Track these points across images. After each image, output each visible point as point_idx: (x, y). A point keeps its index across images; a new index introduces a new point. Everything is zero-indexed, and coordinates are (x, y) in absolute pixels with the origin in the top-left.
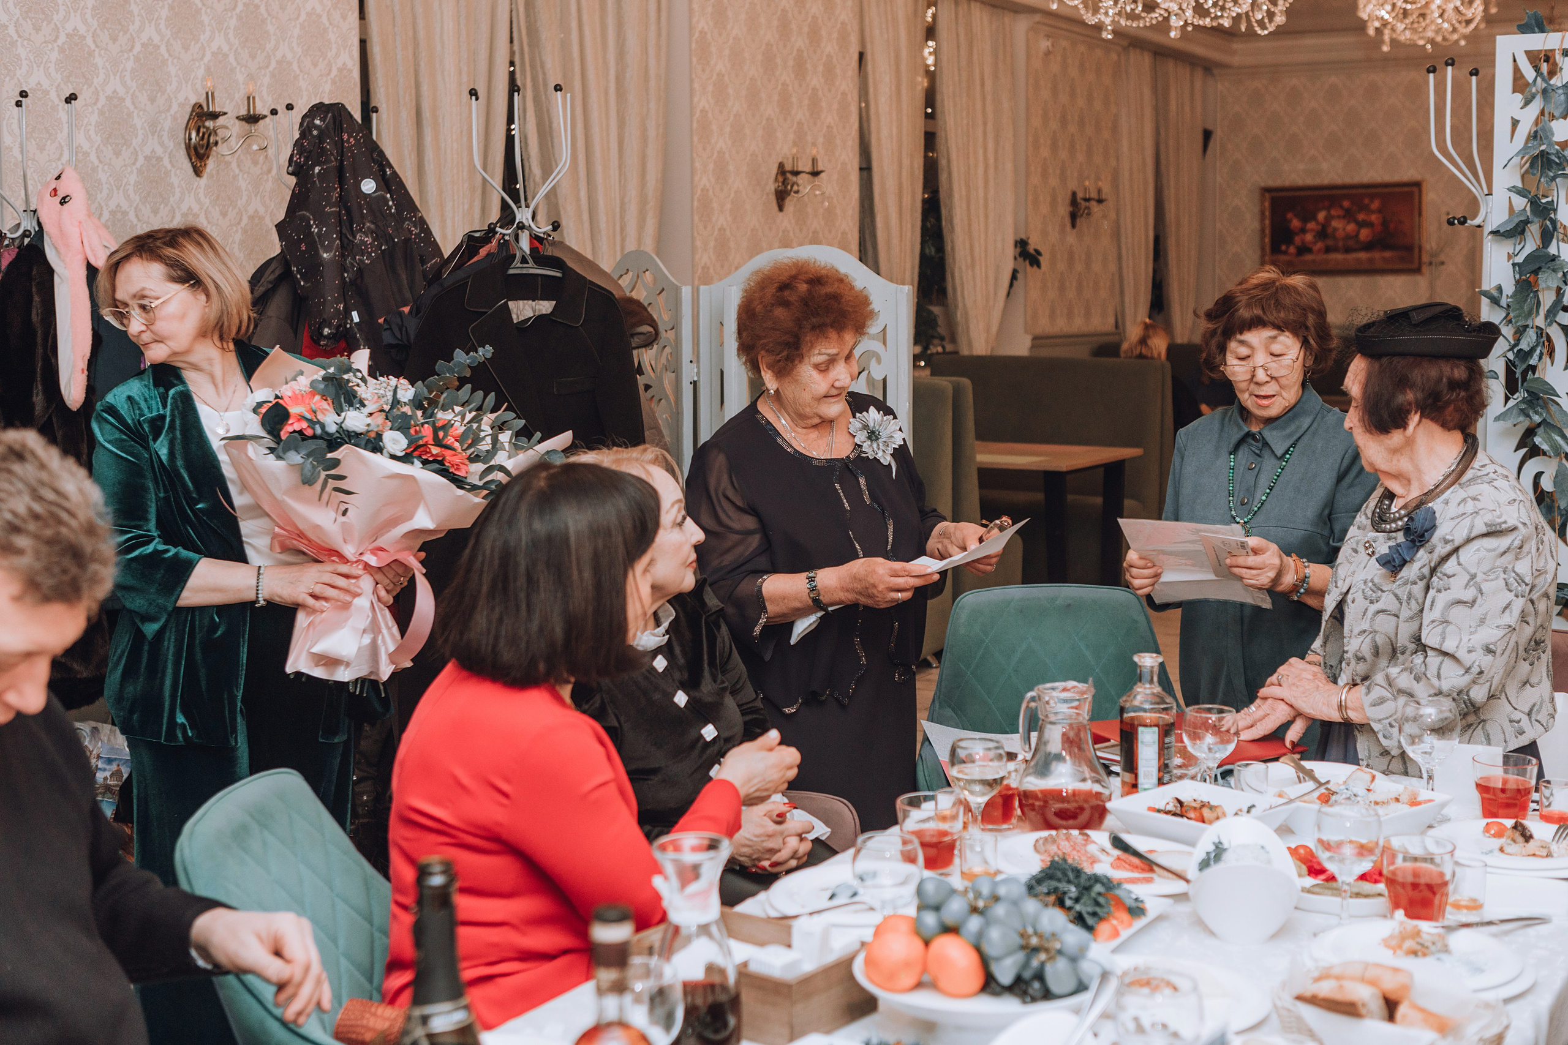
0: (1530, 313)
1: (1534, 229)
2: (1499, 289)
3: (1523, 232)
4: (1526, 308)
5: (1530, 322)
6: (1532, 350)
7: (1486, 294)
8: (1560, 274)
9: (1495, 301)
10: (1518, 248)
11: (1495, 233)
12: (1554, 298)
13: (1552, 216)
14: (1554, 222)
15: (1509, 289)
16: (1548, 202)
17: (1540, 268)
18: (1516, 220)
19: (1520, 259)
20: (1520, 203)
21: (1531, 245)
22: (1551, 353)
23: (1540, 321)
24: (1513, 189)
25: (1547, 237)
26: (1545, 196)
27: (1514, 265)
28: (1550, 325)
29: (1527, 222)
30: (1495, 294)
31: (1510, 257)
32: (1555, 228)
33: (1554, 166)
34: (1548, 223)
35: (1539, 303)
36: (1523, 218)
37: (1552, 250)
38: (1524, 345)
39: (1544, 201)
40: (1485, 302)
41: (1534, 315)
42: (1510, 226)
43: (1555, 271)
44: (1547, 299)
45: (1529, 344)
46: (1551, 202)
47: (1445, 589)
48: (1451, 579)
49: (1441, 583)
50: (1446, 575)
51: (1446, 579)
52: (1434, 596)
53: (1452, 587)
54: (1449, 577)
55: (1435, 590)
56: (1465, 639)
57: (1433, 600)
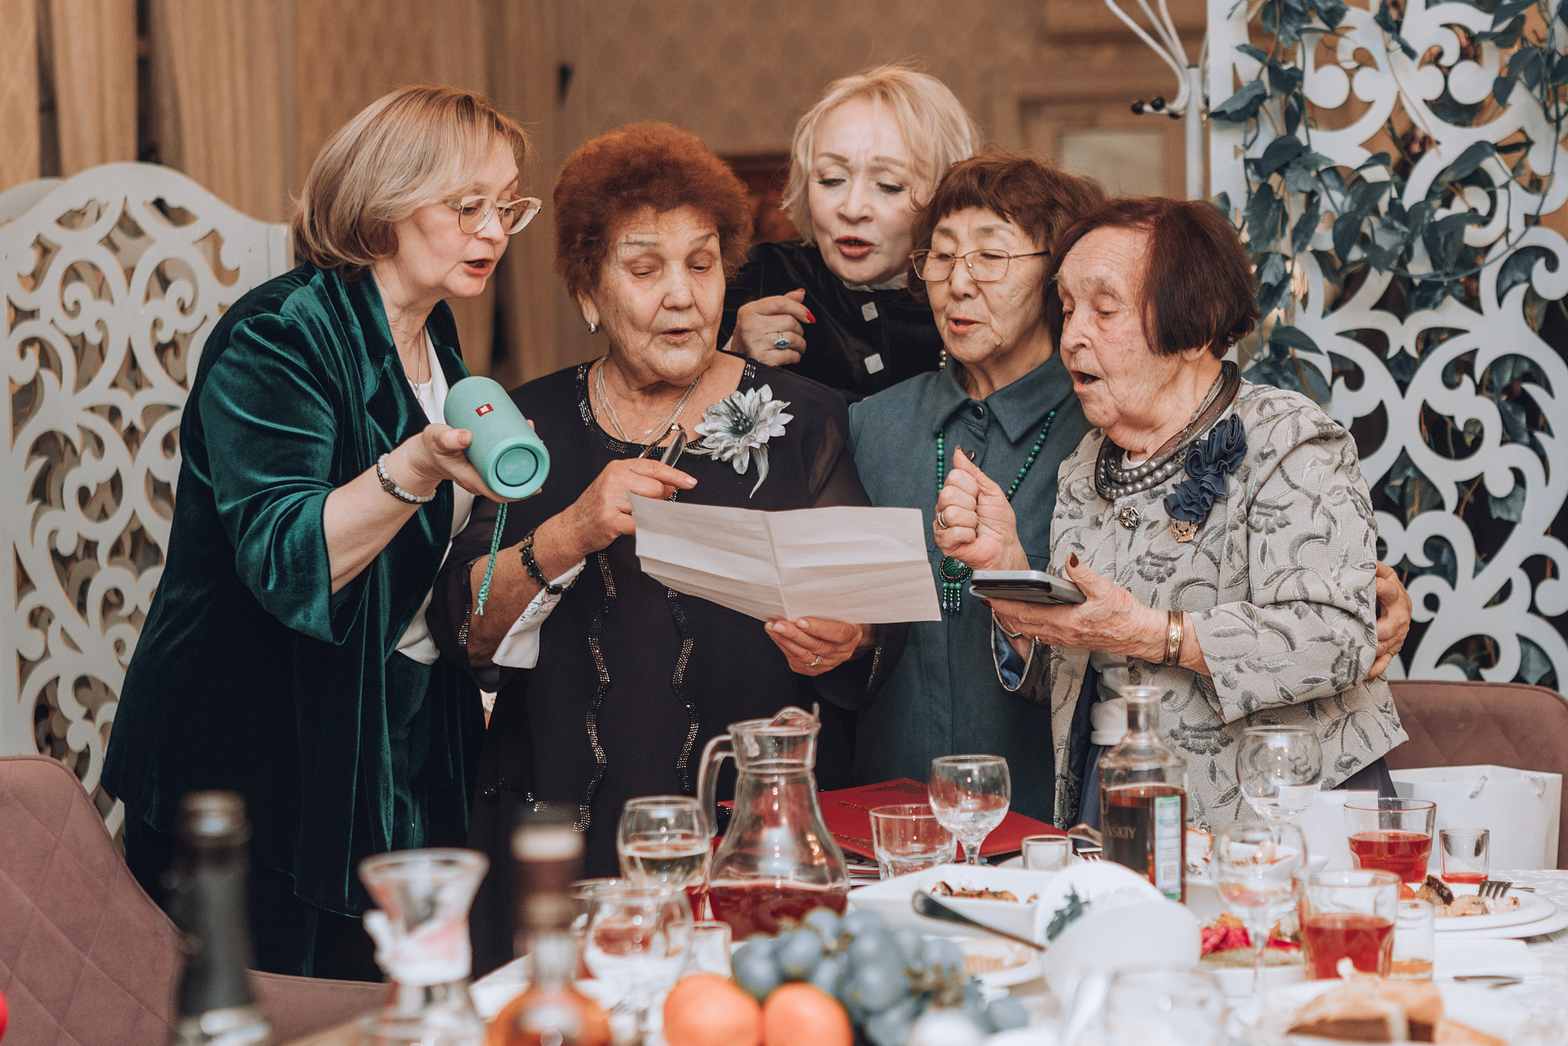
1: (1273, 108)
2: (1225, 198)
3: (1255, 114)
4: (1267, 224)
5: (1272, 246)
6: (1281, 285)
8: (1313, 173)
10: (1250, 137)
11: (1215, 116)
12: (1302, 210)
13: (1297, 90)
14: (1301, 99)
16: (1291, 69)
17: (1286, 165)
18: (1249, 95)
19: (1255, 153)
20: (1251, 69)
21: (1267, 134)
23: (1284, 245)
24: (1242, 48)
25: (1292, 119)
26: (1284, 62)
27: (1247, 162)
29: (1261, 98)
31: (1237, 152)
32: (1301, 107)
33: (1296, 17)
34: (1292, 100)
35: (1285, 218)
36: (1258, 92)
37: (1301, 137)
38: (1270, 276)
39: (1286, 67)
41: (1278, 236)
42: (1240, 105)
43: (1307, 168)
44: (1296, 210)
45: (1276, 278)
46: (1294, 69)
47: (1282, 526)
48: (1286, 511)
49: (1272, 520)
50: (1277, 507)
51: (1278, 513)
52: (1265, 541)
53: (1292, 521)
54: (1282, 508)
55: (1263, 532)
56: (1333, 586)
57: (1264, 546)
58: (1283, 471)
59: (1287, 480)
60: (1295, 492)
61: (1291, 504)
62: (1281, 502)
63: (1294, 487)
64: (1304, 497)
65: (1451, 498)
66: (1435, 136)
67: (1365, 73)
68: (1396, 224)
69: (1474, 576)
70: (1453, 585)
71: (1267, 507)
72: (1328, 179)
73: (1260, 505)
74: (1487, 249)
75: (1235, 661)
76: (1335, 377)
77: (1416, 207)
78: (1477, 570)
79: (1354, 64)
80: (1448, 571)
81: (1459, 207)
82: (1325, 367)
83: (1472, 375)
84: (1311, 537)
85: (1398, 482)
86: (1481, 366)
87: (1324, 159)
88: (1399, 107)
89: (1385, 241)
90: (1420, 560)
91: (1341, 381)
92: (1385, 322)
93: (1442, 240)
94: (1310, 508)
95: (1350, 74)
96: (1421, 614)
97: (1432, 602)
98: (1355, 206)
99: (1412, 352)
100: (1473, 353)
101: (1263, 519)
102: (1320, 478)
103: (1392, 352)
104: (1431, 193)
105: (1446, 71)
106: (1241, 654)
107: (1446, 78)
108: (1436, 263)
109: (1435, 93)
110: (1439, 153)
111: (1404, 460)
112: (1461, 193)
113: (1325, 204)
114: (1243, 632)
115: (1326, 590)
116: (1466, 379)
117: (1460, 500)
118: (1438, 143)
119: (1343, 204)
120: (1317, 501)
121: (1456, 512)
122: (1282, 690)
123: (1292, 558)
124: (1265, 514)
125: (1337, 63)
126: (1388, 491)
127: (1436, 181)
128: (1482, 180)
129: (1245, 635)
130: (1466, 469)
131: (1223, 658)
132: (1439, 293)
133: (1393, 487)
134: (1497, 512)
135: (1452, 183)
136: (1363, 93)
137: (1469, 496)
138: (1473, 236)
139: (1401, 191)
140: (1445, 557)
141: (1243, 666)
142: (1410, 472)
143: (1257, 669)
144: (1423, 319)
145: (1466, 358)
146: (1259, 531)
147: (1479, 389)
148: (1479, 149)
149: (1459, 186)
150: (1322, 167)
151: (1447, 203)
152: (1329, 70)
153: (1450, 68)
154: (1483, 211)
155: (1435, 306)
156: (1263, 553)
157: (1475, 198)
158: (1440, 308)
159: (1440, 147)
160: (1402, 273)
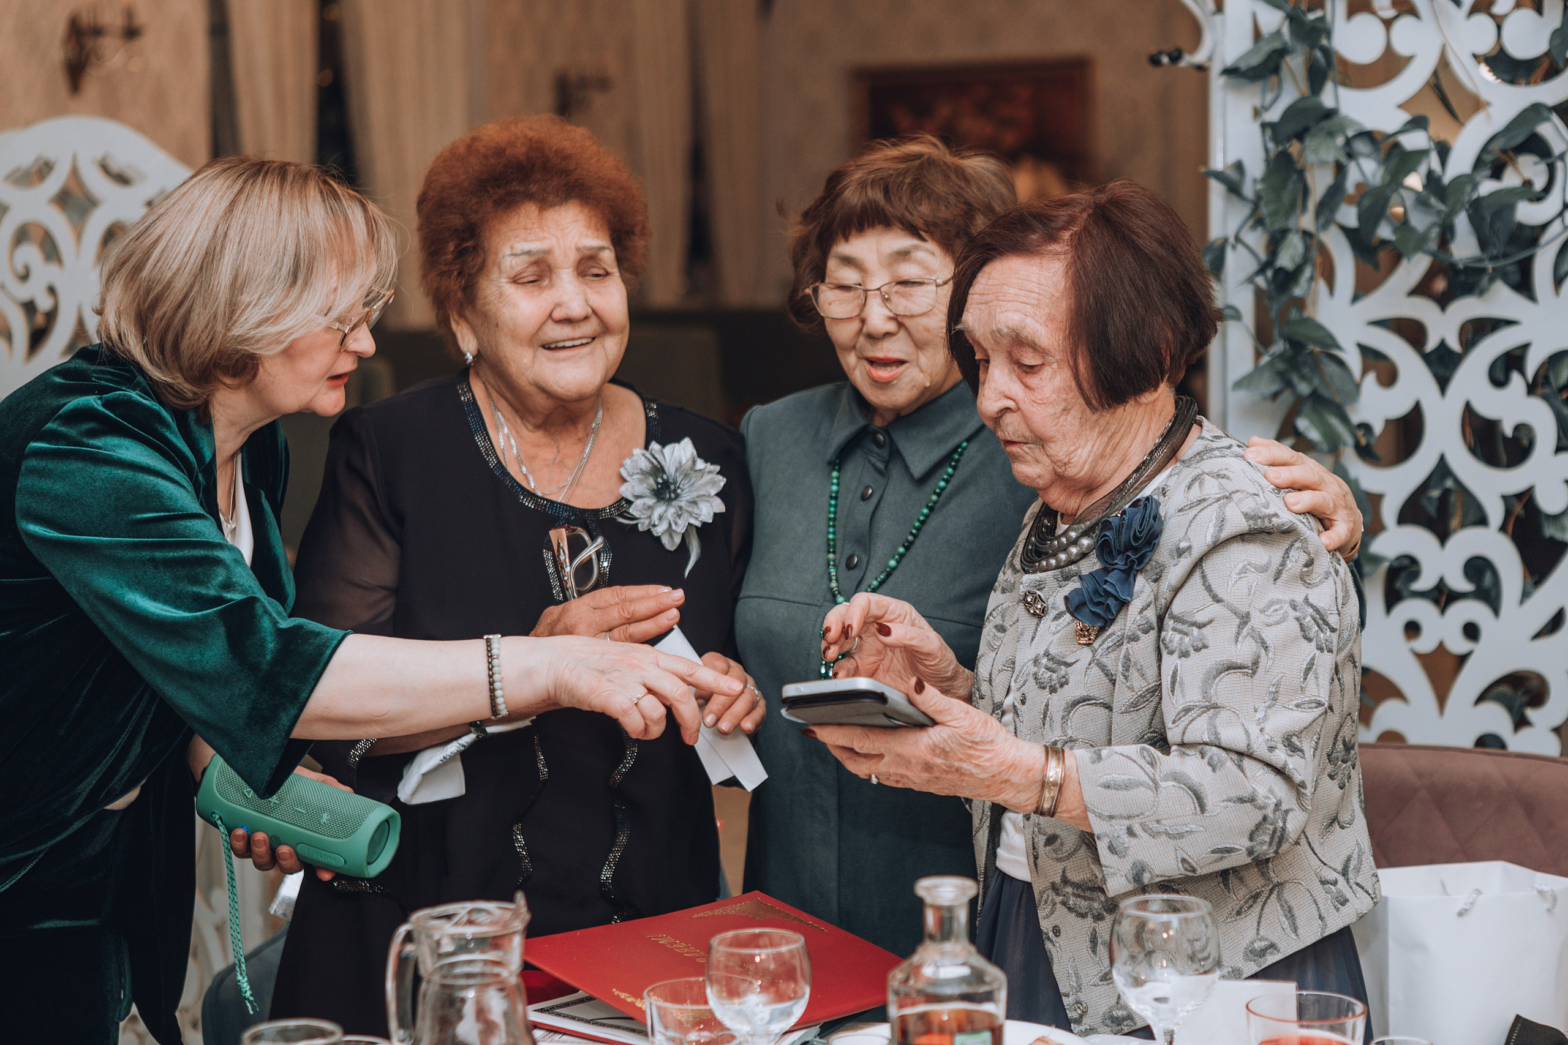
0: (1292, 207)
1: (1295, 63)
2: (1239, 167)
3: (1277, 70)
4: (1286, 198)
5: (1291, 223)
6: (1298, 270)
7: (1219, 176)
8: (1340, 141)
9: (1234, 189)
10: (1269, 97)
11: (1230, 72)
13: (1324, 42)
14: (1327, 52)
15: (1256, 168)
16: (1318, 19)
17: (1306, 131)
18: (1266, 49)
19: (1274, 115)
20: (1272, 20)
21: (1291, 92)
22: (1329, 276)
23: (1307, 221)
25: (1317, 77)
26: (1311, 9)
27: (1264, 126)
28: (1325, 226)
29: (1282, 52)
30: (1233, 175)
31: (1257, 113)
32: (1329, 63)
34: (1319, 54)
35: (1306, 191)
36: (1277, 45)
37: (1327, 98)
38: (1286, 260)
39: (1311, 16)
40: (1216, 190)
41: (1298, 211)
42: (1255, 61)
43: (1331, 134)
44: (1320, 182)
45: (1293, 260)
46: (1322, 19)
47: (1197, 650)
48: (1205, 630)
49: (1187, 639)
50: (1194, 624)
51: (1195, 630)
52: (1176, 667)
53: (1211, 644)
54: (1201, 626)
55: (1176, 655)
56: (1254, 730)
57: (1175, 673)
58: (1204, 577)
59: (1209, 588)
60: (1217, 607)
61: (1211, 622)
62: (1200, 618)
63: (1217, 600)
64: (1228, 613)
65: (1495, 513)
66: (1485, 95)
67: (1405, 23)
68: (1433, 201)
69: (1522, 602)
70: (1496, 611)
71: (1184, 622)
72: (1361, 146)
73: (1177, 619)
74: (1544, 227)
75: (1127, 822)
76: (1365, 371)
77: (1459, 181)
78: (1526, 595)
79: (1390, 13)
80: (1490, 595)
81: (1511, 180)
82: (1353, 360)
83: (1522, 372)
84: (1231, 667)
85: (1435, 493)
86: (1532, 364)
87: (1353, 123)
88: (1443, 63)
89: (1420, 221)
90: (1459, 583)
91: (1371, 379)
92: (1423, 310)
93: (1489, 219)
94: (1235, 629)
95: (1388, 23)
96: (1458, 644)
97: (1471, 631)
98: (1388, 178)
99: (1454, 345)
100: (1525, 347)
101: (1178, 636)
102: (1250, 590)
103: (1431, 345)
104: (1479, 163)
105: (1499, 22)
106: (1137, 813)
107: (1499, 28)
108: (1483, 244)
109: (1486, 44)
110: (1489, 117)
111: (1442, 469)
112: (1513, 162)
113: (1353, 177)
114: (1140, 784)
115: (1244, 737)
116: (1516, 377)
117: (1508, 513)
118: (1488, 104)
119: (1374, 175)
120: (1245, 619)
121: (1503, 529)
122: (1184, 861)
123: (1205, 693)
124: (1180, 632)
125: (1373, 12)
126: (1425, 502)
127: (1485, 149)
128: (1537, 147)
129: (1142, 789)
130: (1514, 480)
131: (1111, 817)
132: (1485, 280)
133: (1430, 499)
134: (1549, 531)
135: (1504, 151)
136: (1401, 47)
137: (1519, 509)
138: (1527, 213)
139: (1443, 161)
140: (1488, 580)
141: (1137, 828)
142: (1449, 483)
143: (1154, 835)
144: (1467, 308)
145: (1518, 353)
146: (1171, 653)
147: (1531, 389)
148: (1536, 112)
149: (1511, 154)
150: (1350, 133)
151: (1497, 174)
152: (1363, 20)
153: (1506, 16)
154: (1539, 184)
155: (1482, 293)
156: (1173, 683)
157: (1530, 169)
158: (1487, 296)
159: (1491, 110)
160: (1442, 256)
